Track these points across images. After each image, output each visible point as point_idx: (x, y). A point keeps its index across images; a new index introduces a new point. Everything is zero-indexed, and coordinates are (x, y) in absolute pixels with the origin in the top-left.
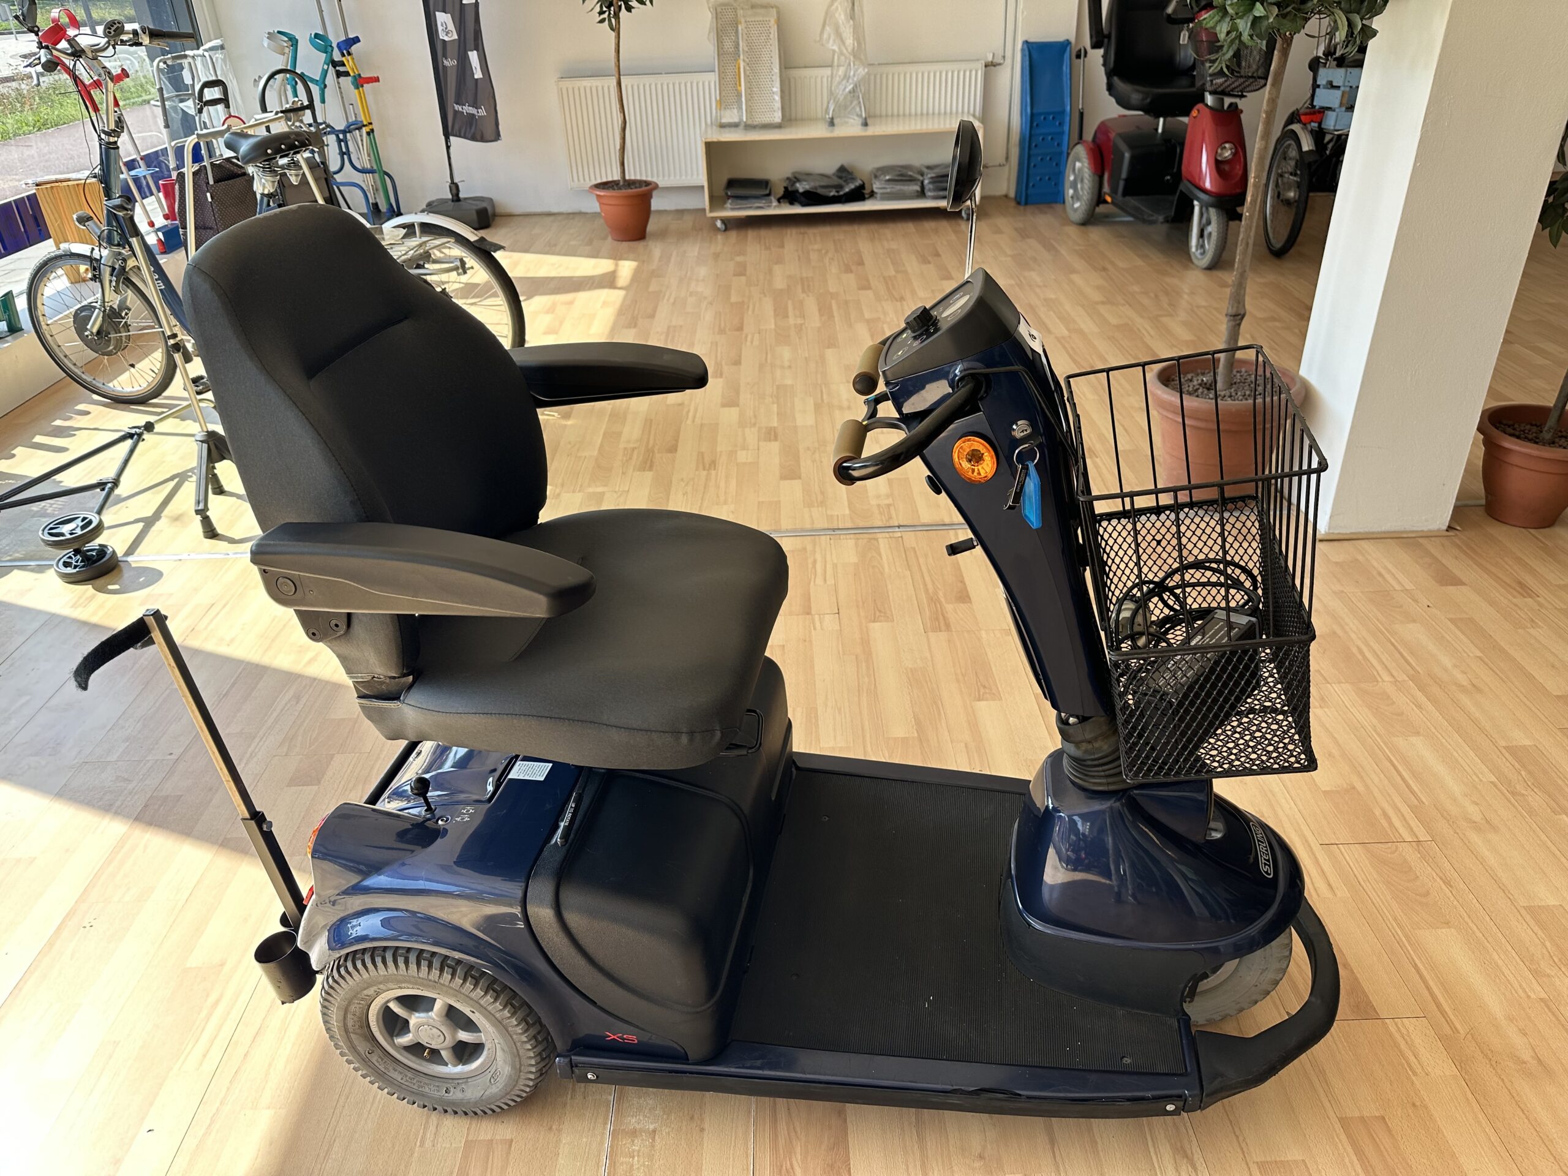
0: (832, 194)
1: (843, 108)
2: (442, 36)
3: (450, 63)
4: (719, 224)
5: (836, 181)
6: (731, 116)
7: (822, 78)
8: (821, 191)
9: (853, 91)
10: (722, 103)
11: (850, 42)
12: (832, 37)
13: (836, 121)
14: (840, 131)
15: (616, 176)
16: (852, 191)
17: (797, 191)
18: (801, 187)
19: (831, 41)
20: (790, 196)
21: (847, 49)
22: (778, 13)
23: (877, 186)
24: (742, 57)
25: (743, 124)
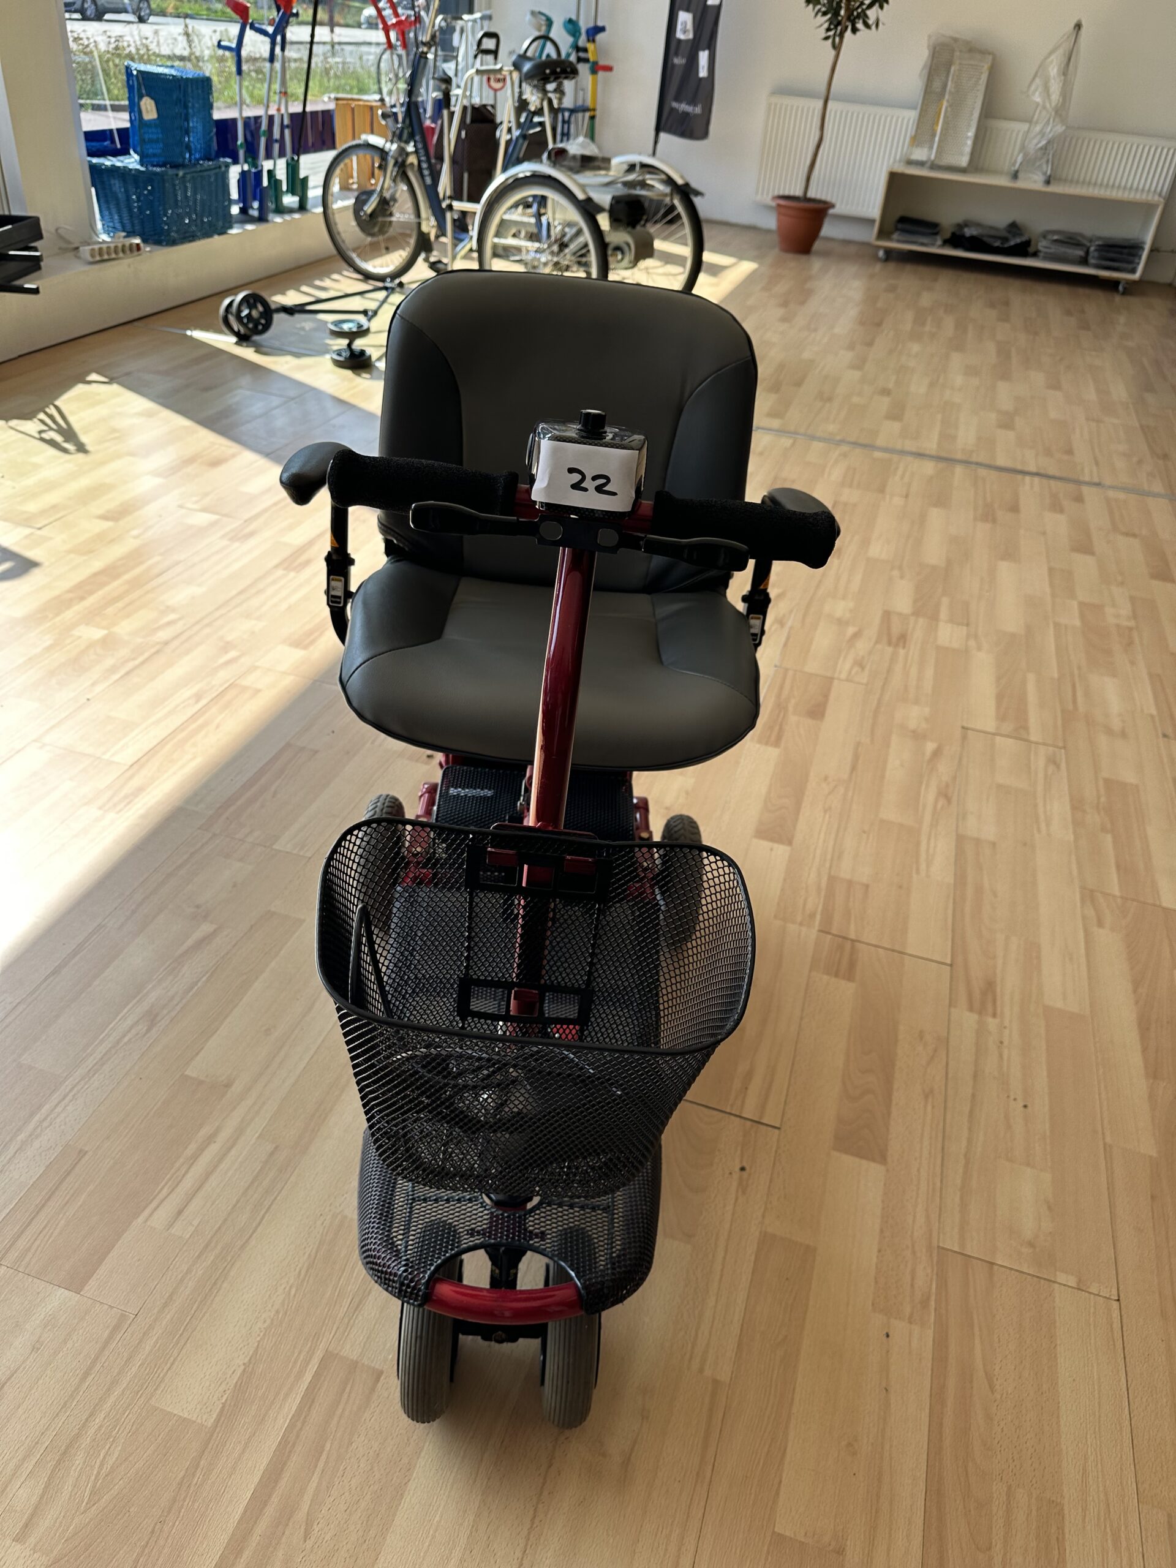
0: (997, 244)
1: (1029, 162)
2: (680, 35)
3: (679, 61)
4: (881, 253)
5: (1005, 234)
6: (920, 154)
7: (1019, 131)
8: (985, 239)
9: (1045, 148)
10: (916, 140)
11: (1055, 97)
12: (1040, 90)
13: (1020, 175)
14: (1020, 184)
15: (798, 192)
16: (1017, 245)
17: (963, 236)
18: (968, 232)
19: (1037, 93)
20: (956, 240)
21: (1050, 104)
22: (994, 59)
23: (1042, 245)
24: (947, 97)
25: (928, 164)
